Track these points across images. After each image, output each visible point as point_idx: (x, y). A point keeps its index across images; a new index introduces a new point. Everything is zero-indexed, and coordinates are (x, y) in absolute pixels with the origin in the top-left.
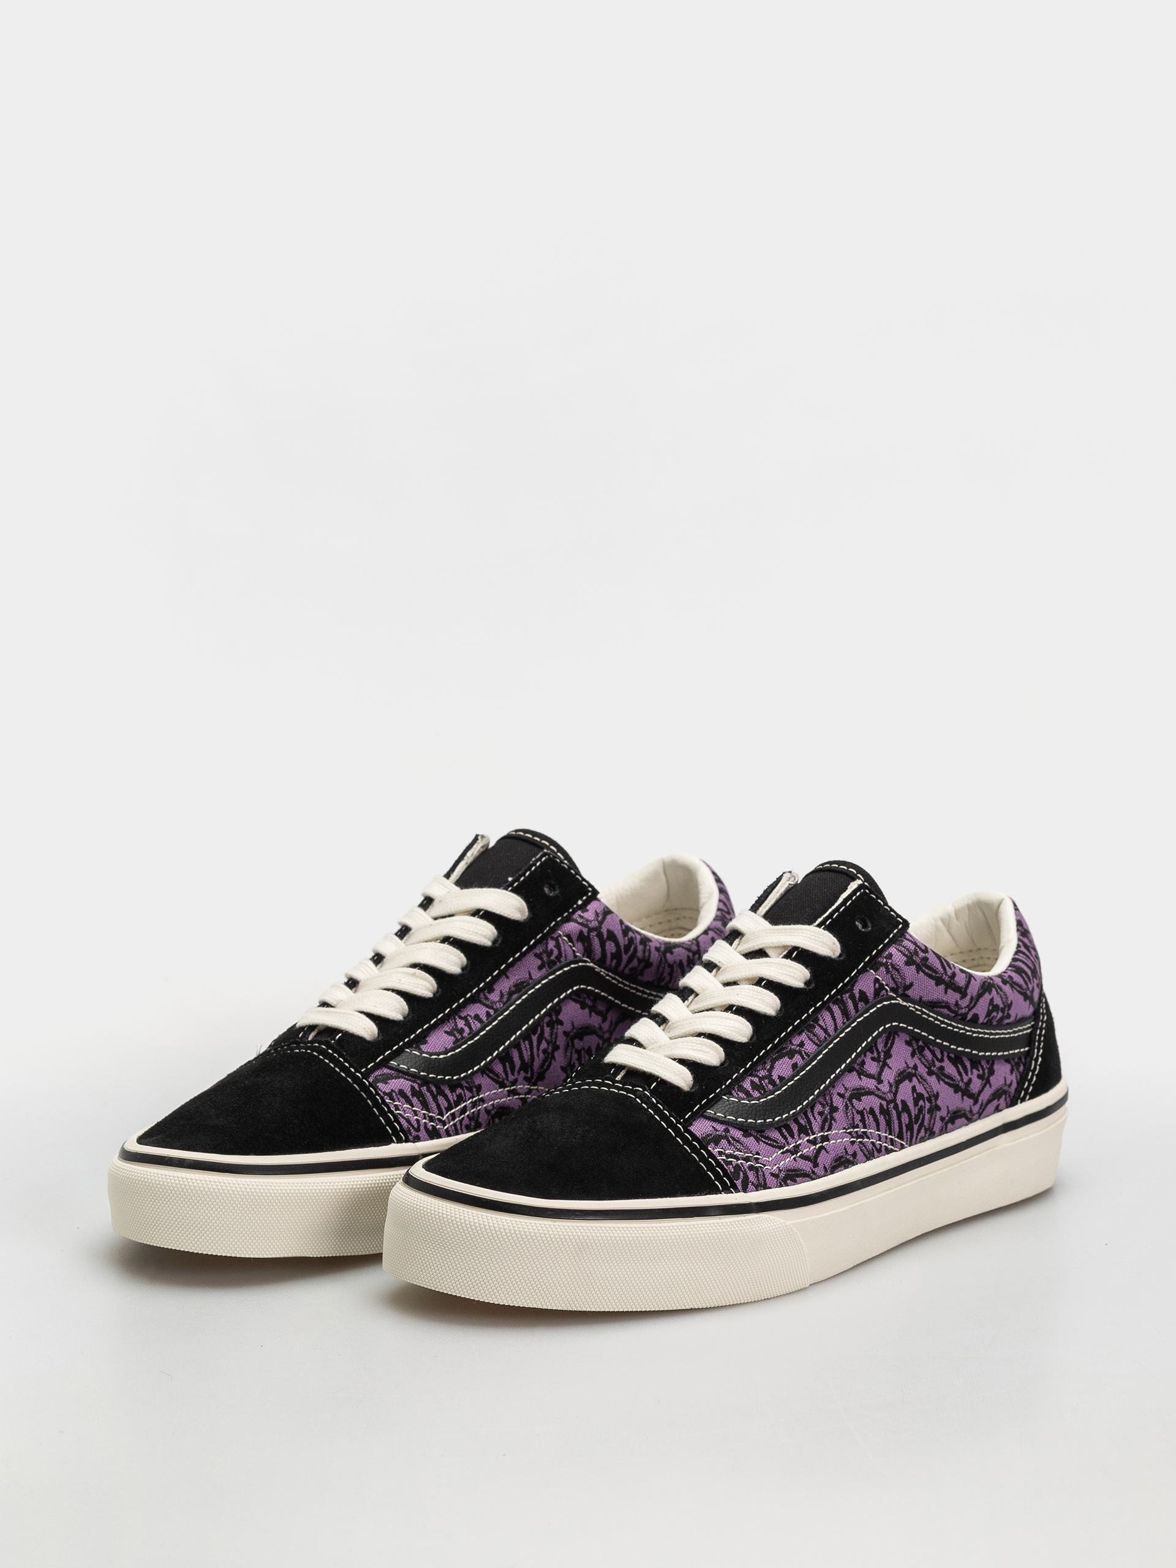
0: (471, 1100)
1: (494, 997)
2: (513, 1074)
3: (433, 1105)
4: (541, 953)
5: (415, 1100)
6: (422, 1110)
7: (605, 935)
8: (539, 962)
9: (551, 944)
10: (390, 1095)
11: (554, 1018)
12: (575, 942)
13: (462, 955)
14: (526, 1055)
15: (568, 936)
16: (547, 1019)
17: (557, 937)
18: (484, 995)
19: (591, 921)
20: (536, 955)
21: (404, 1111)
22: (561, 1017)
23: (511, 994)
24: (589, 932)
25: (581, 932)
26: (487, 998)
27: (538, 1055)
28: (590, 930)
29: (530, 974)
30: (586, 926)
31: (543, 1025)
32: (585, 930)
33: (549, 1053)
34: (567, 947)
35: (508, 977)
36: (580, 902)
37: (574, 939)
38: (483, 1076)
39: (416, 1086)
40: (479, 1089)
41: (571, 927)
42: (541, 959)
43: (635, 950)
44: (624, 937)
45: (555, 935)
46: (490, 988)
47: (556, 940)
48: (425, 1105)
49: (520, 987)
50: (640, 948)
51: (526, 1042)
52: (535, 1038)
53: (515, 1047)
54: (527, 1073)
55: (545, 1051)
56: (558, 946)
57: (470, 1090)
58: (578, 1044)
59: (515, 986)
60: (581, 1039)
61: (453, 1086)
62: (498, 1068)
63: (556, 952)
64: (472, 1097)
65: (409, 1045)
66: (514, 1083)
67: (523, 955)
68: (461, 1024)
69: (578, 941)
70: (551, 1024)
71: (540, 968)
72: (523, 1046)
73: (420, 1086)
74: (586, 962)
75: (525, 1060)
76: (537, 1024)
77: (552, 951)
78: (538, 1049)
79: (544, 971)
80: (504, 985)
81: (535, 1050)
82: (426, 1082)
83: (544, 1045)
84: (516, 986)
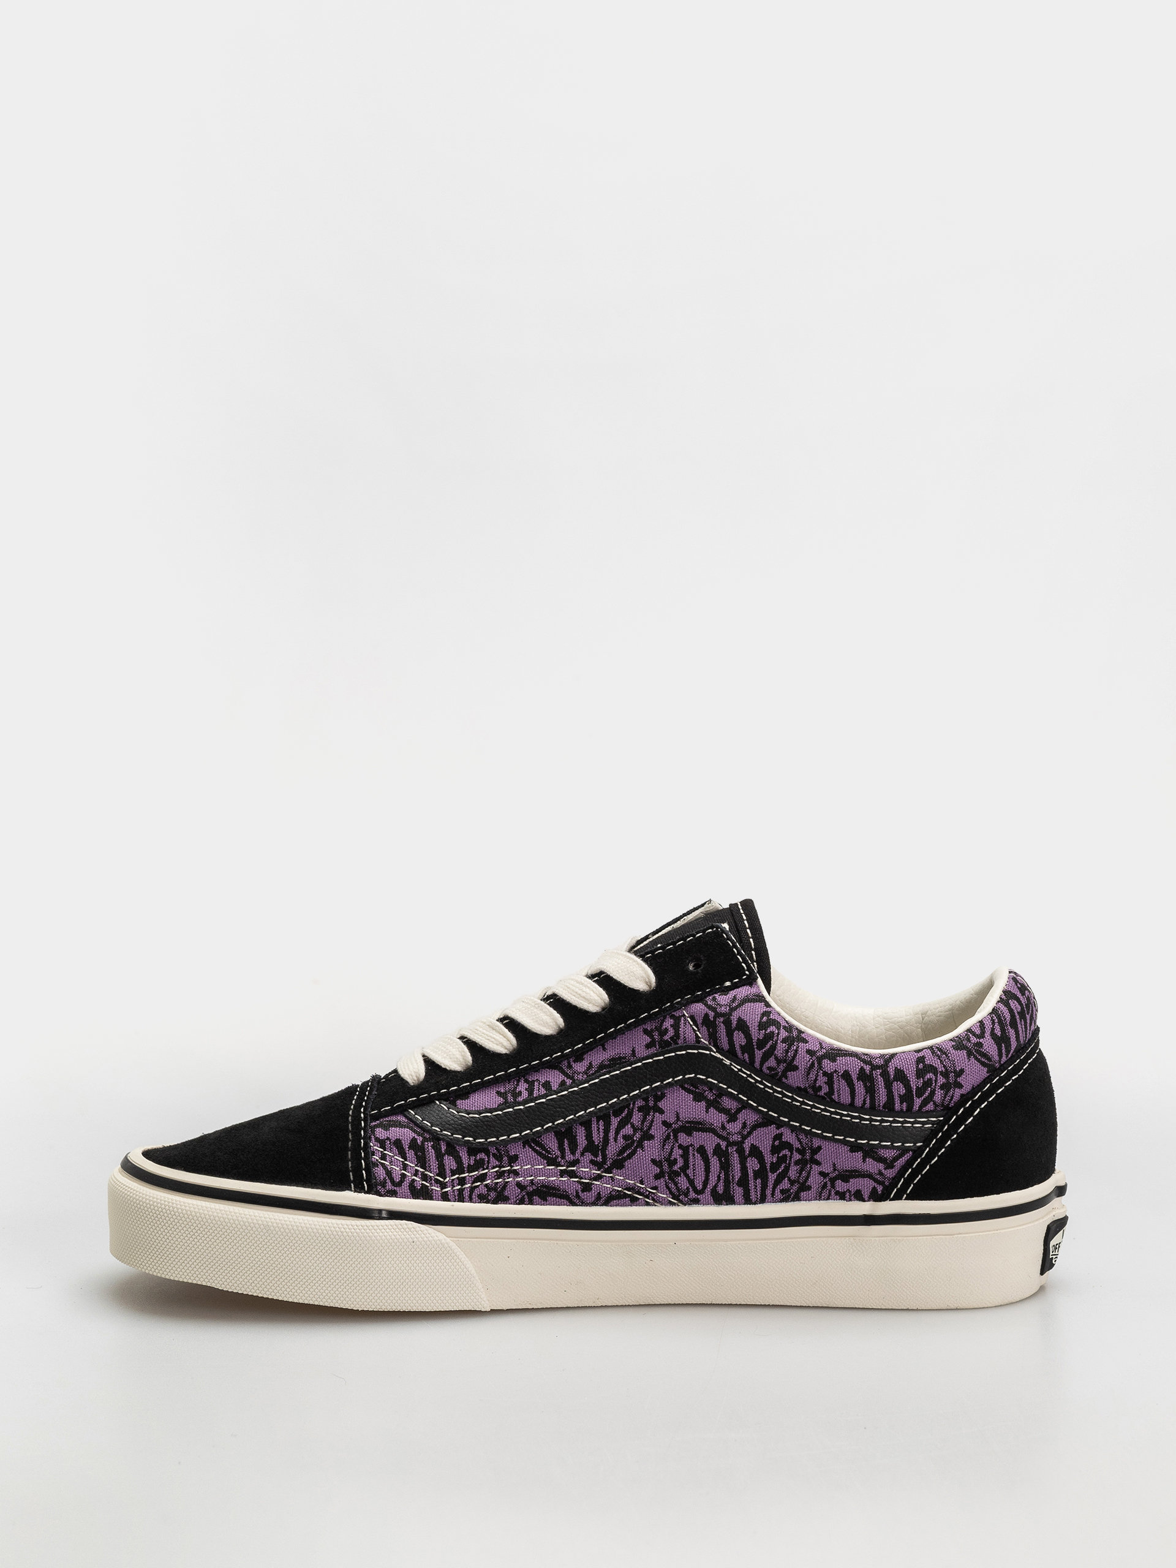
0: (497, 1169)
1: (580, 1067)
2: (573, 1153)
3: (434, 1164)
4: (652, 1030)
5: (410, 1154)
6: (416, 1165)
7: (734, 1023)
8: (648, 1040)
9: (668, 1023)
10: (382, 1143)
11: (651, 1103)
12: (700, 1026)
13: (557, 1016)
14: (597, 1138)
15: (692, 1018)
16: (640, 1103)
17: (679, 1017)
18: (569, 1063)
19: (721, 1006)
20: (646, 1032)
21: (391, 1162)
22: (660, 1104)
23: (602, 1066)
24: (715, 1018)
25: (706, 1015)
26: (570, 1067)
27: (616, 1140)
28: (718, 1015)
29: (633, 1051)
30: (714, 1009)
31: (633, 1109)
32: (711, 1014)
33: (633, 1141)
34: (688, 1030)
35: (604, 1049)
36: (728, 984)
37: (698, 1023)
38: (524, 1147)
39: (419, 1140)
40: (513, 1159)
41: (698, 1008)
42: (652, 1037)
43: (774, 1047)
44: (759, 1030)
45: (677, 1014)
46: (579, 1056)
47: (677, 1020)
48: (422, 1161)
49: (616, 1062)
50: (781, 1047)
51: (601, 1123)
52: (615, 1122)
53: (581, 1124)
54: (596, 1156)
55: (625, 1137)
56: (676, 1026)
57: (499, 1158)
58: (683, 1139)
59: (610, 1060)
60: (689, 1134)
61: (473, 1150)
62: (551, 1143)
63: (671, 1033)
64: (500, 1167)
65: (442, 1098)
66: (575, 1163)
67: (629, 1028)
68: (522, 1087)
69: (702, 1024)
70: (645, 1110)
71: (648, 1046)
72: (594, 1126)
73: (425, 1140)
74: (711, 1050)
75: (594, 1142)
76: (626, 1104)
77: (666, 1030)
78: (617, 1132)
79: (653, 1050)
80: (598, 1057)
81: (612, 1135)
82: (436, 1138)
83: (628, 1130)
84: (613, 1059)
